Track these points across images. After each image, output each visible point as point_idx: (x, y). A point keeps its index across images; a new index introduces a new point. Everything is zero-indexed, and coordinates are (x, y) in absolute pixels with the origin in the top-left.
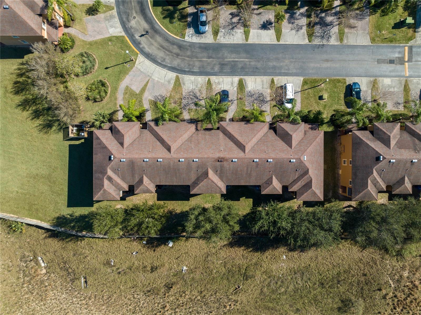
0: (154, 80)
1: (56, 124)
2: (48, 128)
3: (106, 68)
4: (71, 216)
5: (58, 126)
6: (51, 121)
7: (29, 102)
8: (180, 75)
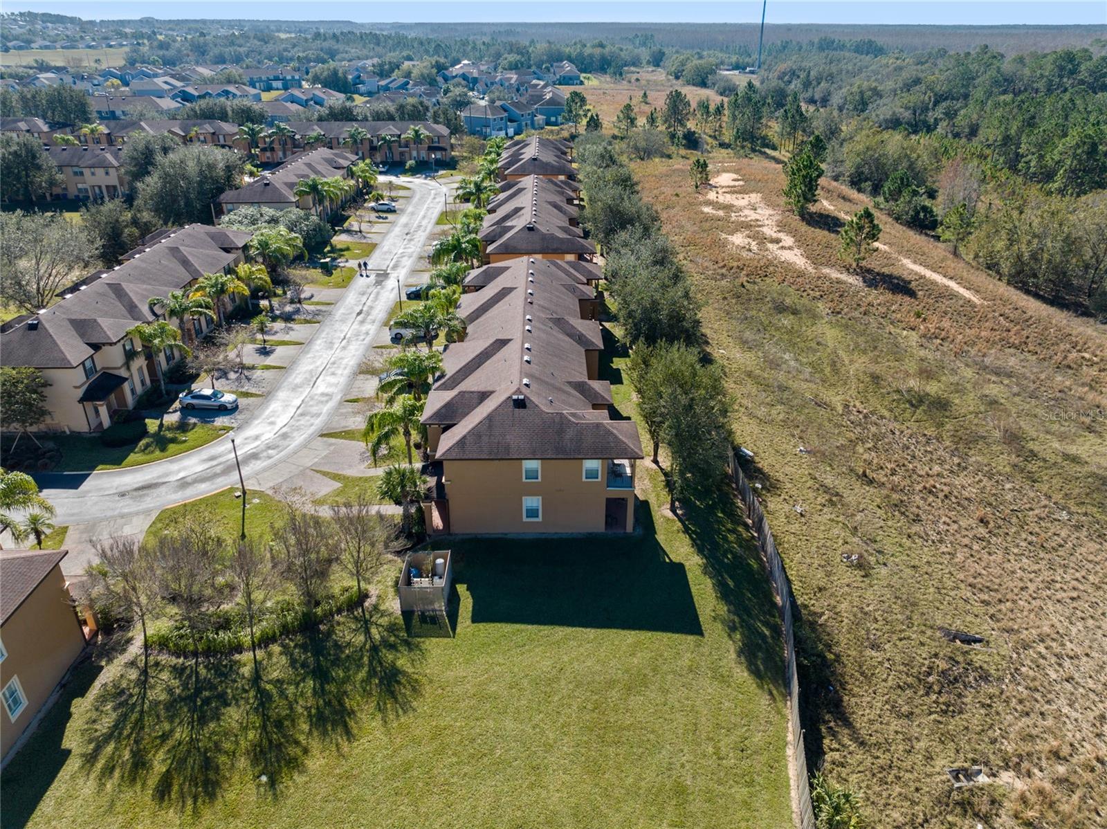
1: (389, 656)
2: (399, 683)
4: (733, 629)
5: (397, 650)
6: (372, 673)
7: (270, 742)
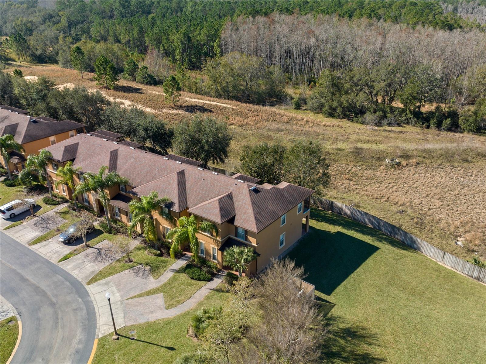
0: (121, 296)
3: (172, 349)
8: (84, 284)
